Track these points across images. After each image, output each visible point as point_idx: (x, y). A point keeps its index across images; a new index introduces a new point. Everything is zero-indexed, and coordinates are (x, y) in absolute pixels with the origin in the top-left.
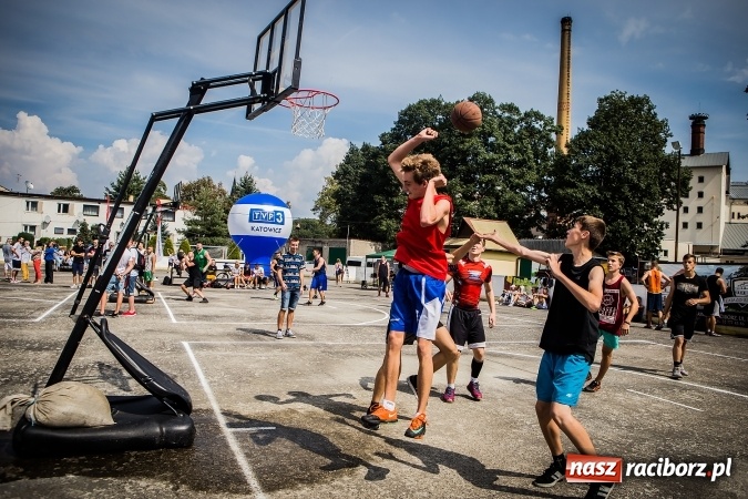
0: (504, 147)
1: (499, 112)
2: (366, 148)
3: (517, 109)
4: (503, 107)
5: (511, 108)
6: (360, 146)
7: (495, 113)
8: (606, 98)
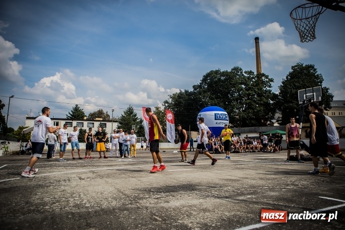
0: (252, 88)
1: (245, 75)
2: (186, 92)
3: (253, 73)
4: (245, 72)
5: (250, 73)
6: (183, 91)
7: (243, 75)
8: (295, 66)
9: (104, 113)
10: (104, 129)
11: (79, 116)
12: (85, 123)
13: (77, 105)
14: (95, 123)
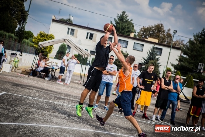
9: (164, 31)
10: (157, 57)
11: (123, 29)
12: (131, 42)
13: (124, 13)
14: (145, 44)
